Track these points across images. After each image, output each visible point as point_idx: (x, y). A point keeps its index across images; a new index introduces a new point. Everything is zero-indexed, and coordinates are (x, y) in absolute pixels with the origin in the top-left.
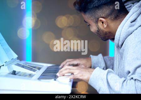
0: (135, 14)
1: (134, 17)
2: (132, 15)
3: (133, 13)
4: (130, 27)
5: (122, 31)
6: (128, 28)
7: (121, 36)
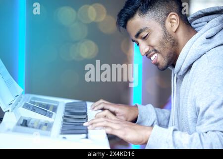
0: (213, 28)
1: (211, 33)
2: (209, 29)
3: (211, 28)
4: (204, 44)
5: (191, 48)
6: (201, 45)
7: (189, 54)
